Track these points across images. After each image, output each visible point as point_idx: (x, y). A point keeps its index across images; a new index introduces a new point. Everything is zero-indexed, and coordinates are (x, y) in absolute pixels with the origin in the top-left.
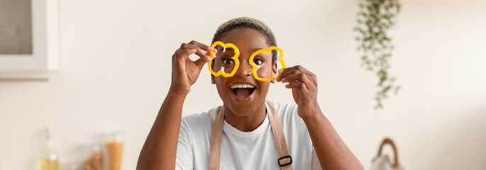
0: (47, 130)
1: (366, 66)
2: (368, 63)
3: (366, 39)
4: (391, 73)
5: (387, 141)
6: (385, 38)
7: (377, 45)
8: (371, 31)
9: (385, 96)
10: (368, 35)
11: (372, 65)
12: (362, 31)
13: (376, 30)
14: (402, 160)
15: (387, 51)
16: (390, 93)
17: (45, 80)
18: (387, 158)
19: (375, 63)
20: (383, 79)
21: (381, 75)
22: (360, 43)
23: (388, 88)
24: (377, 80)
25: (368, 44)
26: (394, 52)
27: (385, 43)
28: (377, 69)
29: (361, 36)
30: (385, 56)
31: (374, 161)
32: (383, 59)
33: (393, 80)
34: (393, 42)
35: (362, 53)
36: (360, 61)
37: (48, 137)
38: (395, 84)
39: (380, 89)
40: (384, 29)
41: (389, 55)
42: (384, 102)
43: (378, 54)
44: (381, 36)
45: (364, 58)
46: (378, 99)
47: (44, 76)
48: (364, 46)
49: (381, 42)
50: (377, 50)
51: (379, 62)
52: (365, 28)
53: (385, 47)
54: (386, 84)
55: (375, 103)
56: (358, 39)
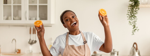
0: (51, 38)
1: (130, 24)
2: (130, 23)
3: (130, 17)
4: (136, 26)
5: (135, 43)
6: (135, 17)
7: (133, 18)
8: (131, 15)
9: (135, 32)
10: (131, 16)
11: (131, 24)
12: (129, 15)
13: (133, 14)
14: (138, 48)
15: (135, 20)
16: (136, 31)
17: (51, 26)
18: (135, 47)
19: (132, 23)
20: (134, 27)
21: (134, 26)
22: (129, 18)
23: (136, 29)
24: (133, 27)
25: (130, 18)
27: (135, 18)
28: (133, 24)
29: (129, 16)
30: (135, 21)
31: (132, 48)
32: (135, 22)
33: (137, 27)
34: (137, 18)
35: (129, 20)
37: (51, 40)
38: (137, 29)
39: (134, 30)
40: (135, 14)
41: (136, 21)
42: (134, 33)
43: (133, 21)
44: (134, 16)
45: (130, 22)
46: (133, 32)
48: (129, 19)
49: (134, 18)
50: (133, 20)
51: (133, 23)
52: (130, 14)
53: (135, 19)
54: (135, 28)
55: (132, 33)
56: (128, 17)
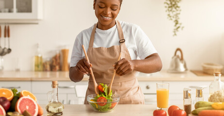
0: (38, 44)
1: (169, 18)
2: (170, 17)
3: (169, 7)
4: (180, 21)
5: (178, 49)
6: (177, 7)
7: (174, 9)
8: (171, 3)
9: (177, 31)
10: (170, 5)
11: (172, 18)
12: (167, 4)
13: (173, 3)
14: (185, 57)
15: (178, 12)
16: (179, 29)
17: (37, 24)
18: (178, 57)
19: (173, 17)
20: (177, 23)
21: (176, 22)
22: (167, 8)
23: (179, 27)
24: (174, 24)
25: (170, 9)
26: (181, 12)
27: (177, 9)
28: (174, 19)
29: (167, 6)
30: (177, 14)
31: (173, 58)
32: (177, 15)
33: (181, 24)
34: (180, 8)
35: (168, 13)
36: (167, 16)
37: (38, 47)
38: (182, 26)
39: (175, 28)
40: (177, 3)
41: (179, 14)
42: (177, 33)
43: (174, 13)
44: (175, 6)
45: (169, 15)
46: (175, 32)
47: (36, 22)
48: (168, 10)
49: (175, 8)
50: (174, 11)
51: (175, 17)
52: (169, 2)
53: (177, 10)
54: (178, 25)
55: (173, 33)
56: (166, 7)
